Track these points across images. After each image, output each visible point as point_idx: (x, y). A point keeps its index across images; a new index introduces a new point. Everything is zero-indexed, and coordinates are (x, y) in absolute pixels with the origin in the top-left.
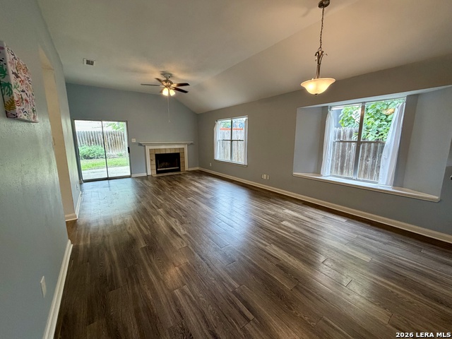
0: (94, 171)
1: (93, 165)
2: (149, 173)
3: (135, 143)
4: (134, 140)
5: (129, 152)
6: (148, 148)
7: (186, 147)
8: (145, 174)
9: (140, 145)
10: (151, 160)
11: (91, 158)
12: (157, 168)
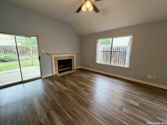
0: (9, 71)
1: (8, 66)
2: (54, 74)
3: (44, 53)
4: (43, 51)
5: (40, 60)
6: (53, 57)
7: (75, 55)
8: (51, 75)
9: (48, 54)
10: (56, 65)
11: (7, 61)
12: (59, 69)
